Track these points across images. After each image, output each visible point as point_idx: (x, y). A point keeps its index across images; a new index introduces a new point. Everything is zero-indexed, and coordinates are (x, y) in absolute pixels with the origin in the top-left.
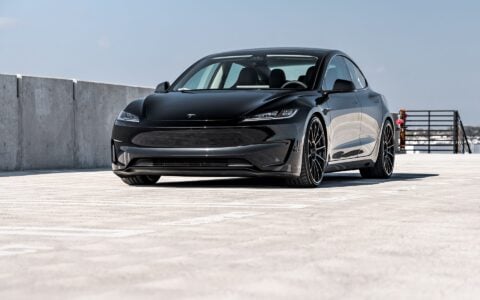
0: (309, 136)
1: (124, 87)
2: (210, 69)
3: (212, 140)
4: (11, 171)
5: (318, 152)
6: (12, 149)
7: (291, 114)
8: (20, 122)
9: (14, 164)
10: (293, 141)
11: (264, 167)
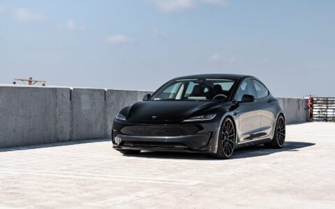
0: (223, 129)
1: (136, 92)
2: (177, 85)
3: (168, 132)
4: (66, 141)
5: (230, 138)
6: (67, 129)
7: (212, 117)
8: (72, 114)
9: (68, 137)
10: (212, 133)
11: (195, 148)
